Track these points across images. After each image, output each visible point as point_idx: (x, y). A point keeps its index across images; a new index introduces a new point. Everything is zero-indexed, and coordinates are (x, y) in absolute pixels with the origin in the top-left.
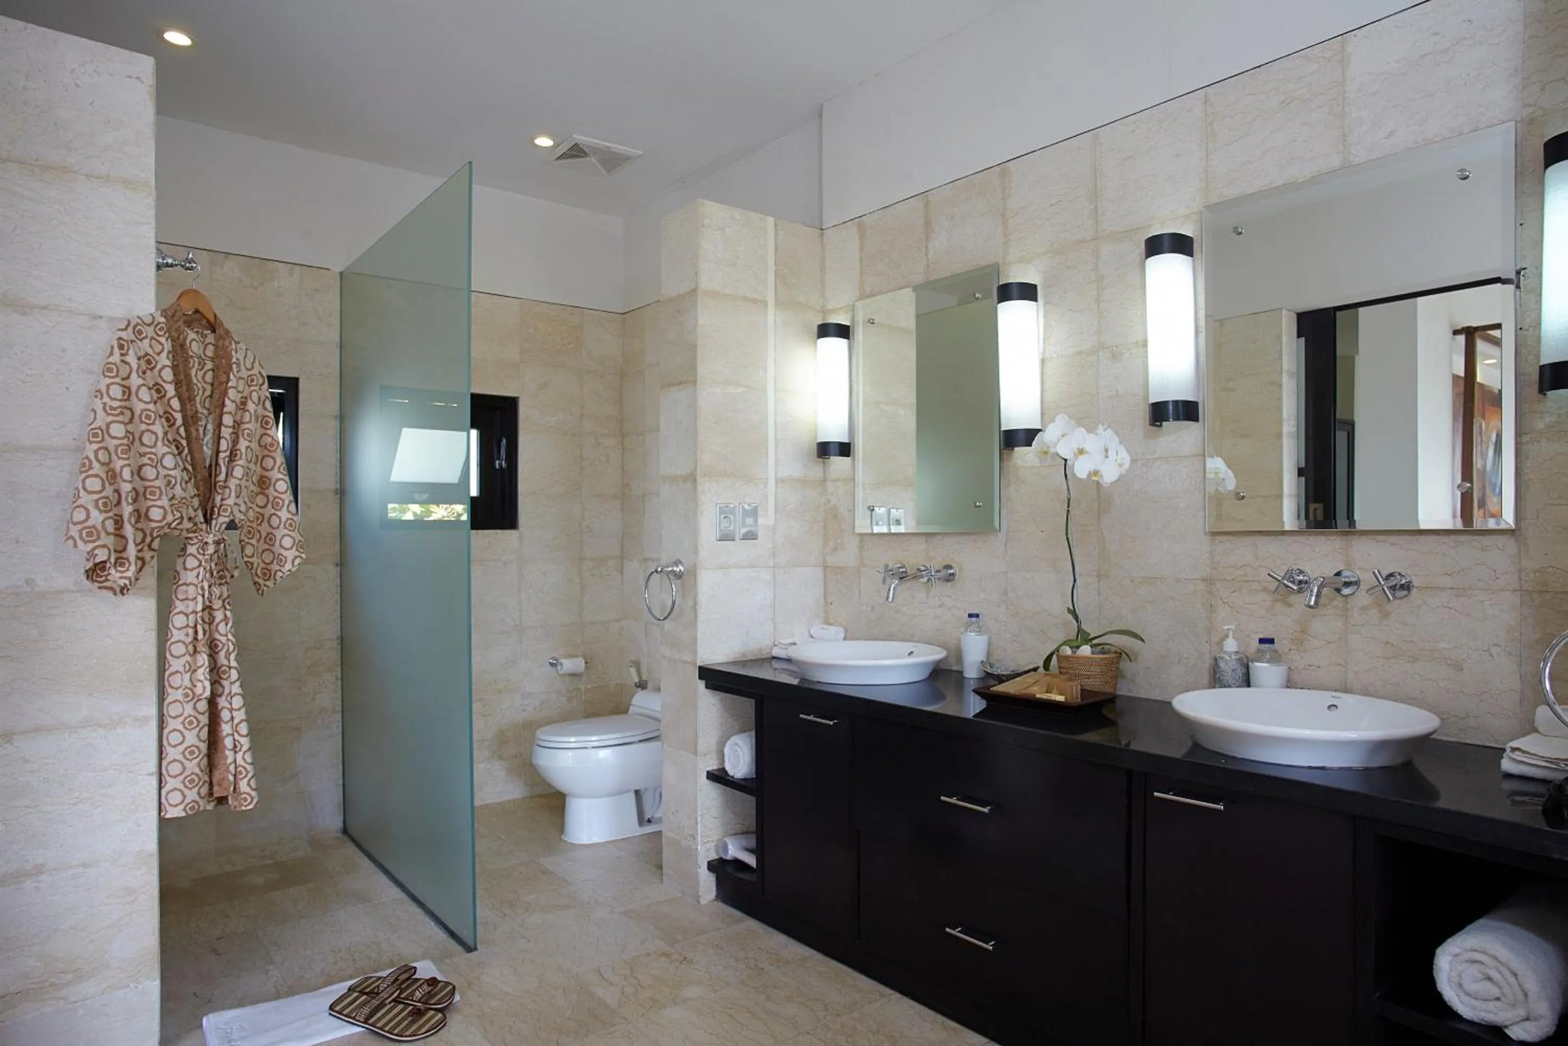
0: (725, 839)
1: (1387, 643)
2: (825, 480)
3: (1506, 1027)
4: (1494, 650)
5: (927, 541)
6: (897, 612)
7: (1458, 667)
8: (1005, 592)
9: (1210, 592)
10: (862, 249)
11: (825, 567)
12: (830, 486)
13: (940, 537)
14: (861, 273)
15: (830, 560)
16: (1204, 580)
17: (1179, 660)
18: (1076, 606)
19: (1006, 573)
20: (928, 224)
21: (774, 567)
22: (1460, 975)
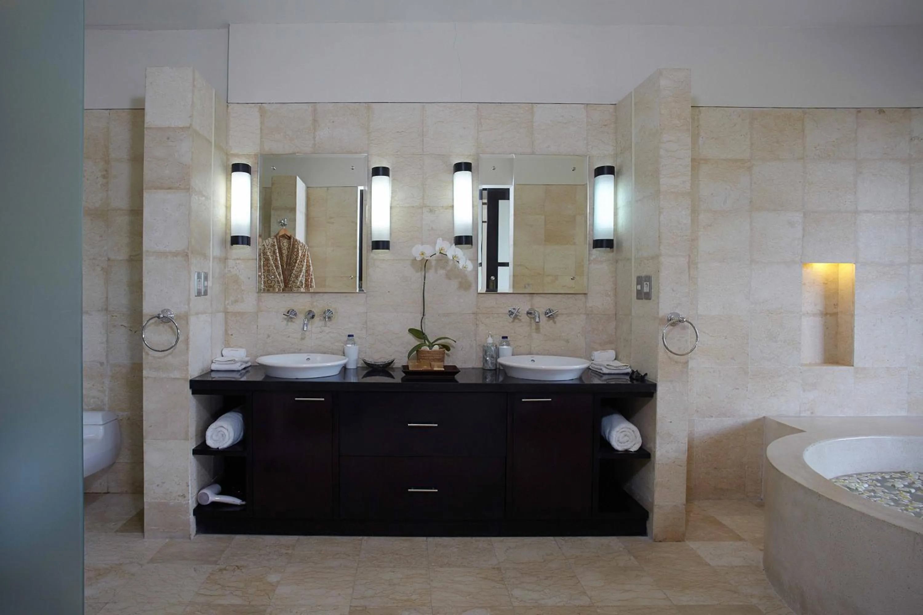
0: (205, 491)
1: (545, 335)
2: (226, 259)
3: (629, 449)
4: (578, 335)
5: (311, 297)
6: (289, 337)
7: (567, 341)
8: (366, 322)
9: (476, 319)
10: (262, 123)
11: (226, 313)
12: (231, 263)
13: (321, 294)
14: (261, 138)
15: (230, 309)
16: (473, 313)
17: (462, 349)
18: (423, 329)
19: (367, 313)
20: (315, 121)
21: (211, 313)
22: (619, 438)
